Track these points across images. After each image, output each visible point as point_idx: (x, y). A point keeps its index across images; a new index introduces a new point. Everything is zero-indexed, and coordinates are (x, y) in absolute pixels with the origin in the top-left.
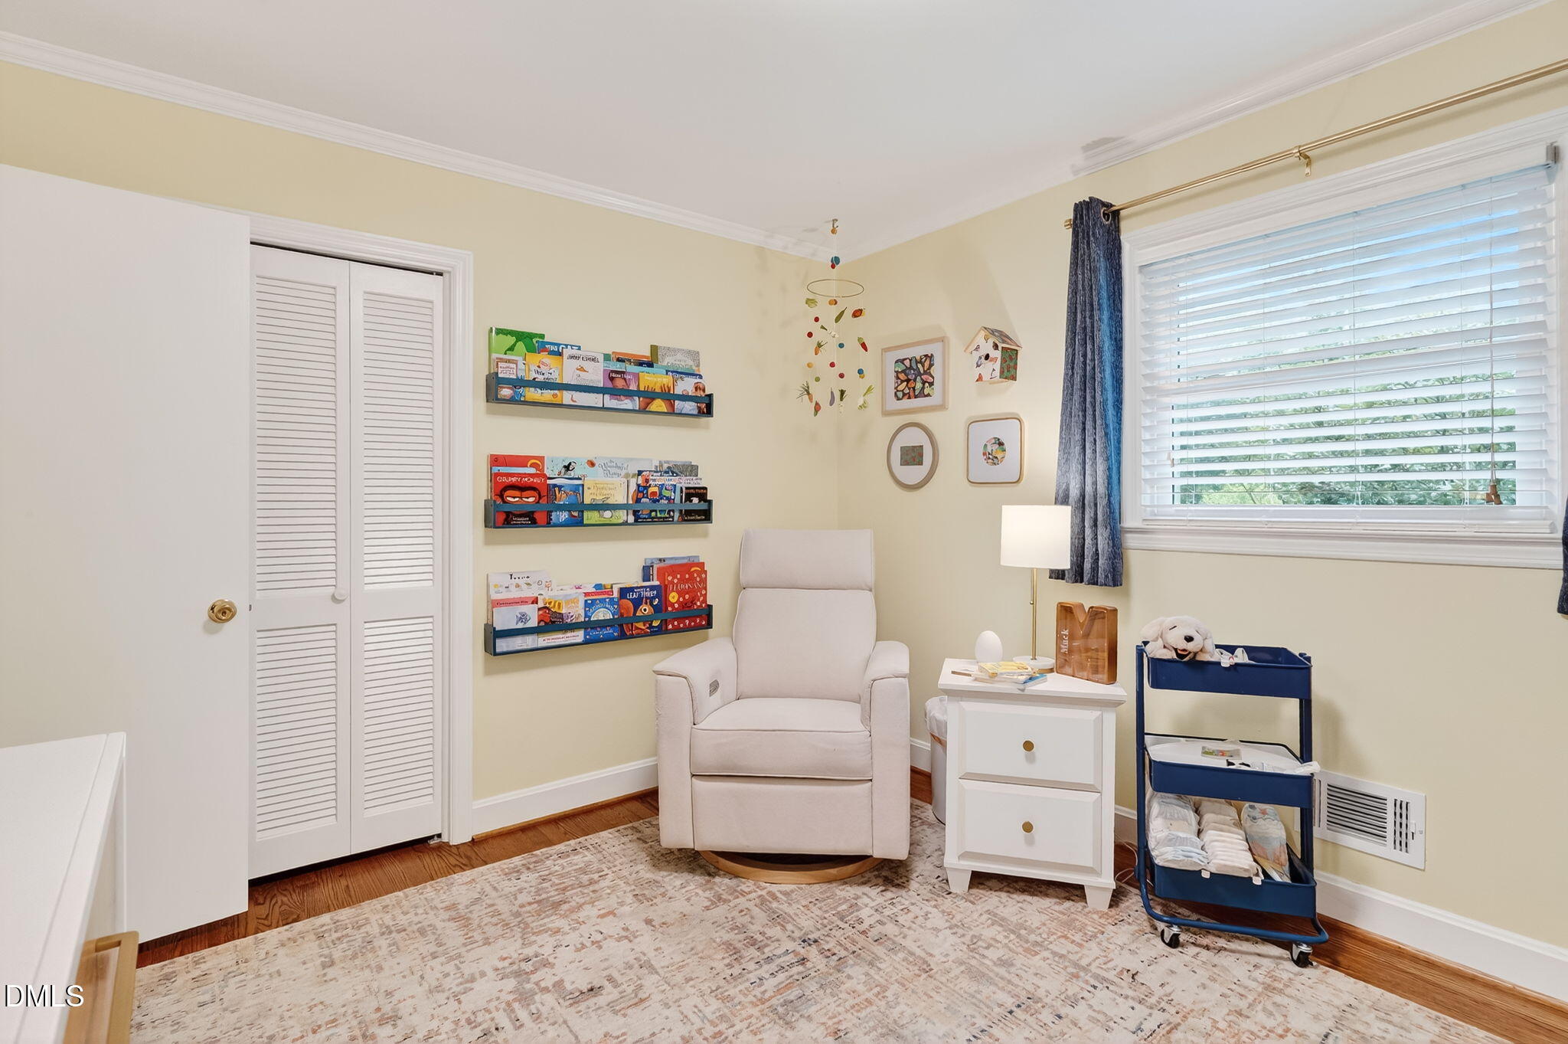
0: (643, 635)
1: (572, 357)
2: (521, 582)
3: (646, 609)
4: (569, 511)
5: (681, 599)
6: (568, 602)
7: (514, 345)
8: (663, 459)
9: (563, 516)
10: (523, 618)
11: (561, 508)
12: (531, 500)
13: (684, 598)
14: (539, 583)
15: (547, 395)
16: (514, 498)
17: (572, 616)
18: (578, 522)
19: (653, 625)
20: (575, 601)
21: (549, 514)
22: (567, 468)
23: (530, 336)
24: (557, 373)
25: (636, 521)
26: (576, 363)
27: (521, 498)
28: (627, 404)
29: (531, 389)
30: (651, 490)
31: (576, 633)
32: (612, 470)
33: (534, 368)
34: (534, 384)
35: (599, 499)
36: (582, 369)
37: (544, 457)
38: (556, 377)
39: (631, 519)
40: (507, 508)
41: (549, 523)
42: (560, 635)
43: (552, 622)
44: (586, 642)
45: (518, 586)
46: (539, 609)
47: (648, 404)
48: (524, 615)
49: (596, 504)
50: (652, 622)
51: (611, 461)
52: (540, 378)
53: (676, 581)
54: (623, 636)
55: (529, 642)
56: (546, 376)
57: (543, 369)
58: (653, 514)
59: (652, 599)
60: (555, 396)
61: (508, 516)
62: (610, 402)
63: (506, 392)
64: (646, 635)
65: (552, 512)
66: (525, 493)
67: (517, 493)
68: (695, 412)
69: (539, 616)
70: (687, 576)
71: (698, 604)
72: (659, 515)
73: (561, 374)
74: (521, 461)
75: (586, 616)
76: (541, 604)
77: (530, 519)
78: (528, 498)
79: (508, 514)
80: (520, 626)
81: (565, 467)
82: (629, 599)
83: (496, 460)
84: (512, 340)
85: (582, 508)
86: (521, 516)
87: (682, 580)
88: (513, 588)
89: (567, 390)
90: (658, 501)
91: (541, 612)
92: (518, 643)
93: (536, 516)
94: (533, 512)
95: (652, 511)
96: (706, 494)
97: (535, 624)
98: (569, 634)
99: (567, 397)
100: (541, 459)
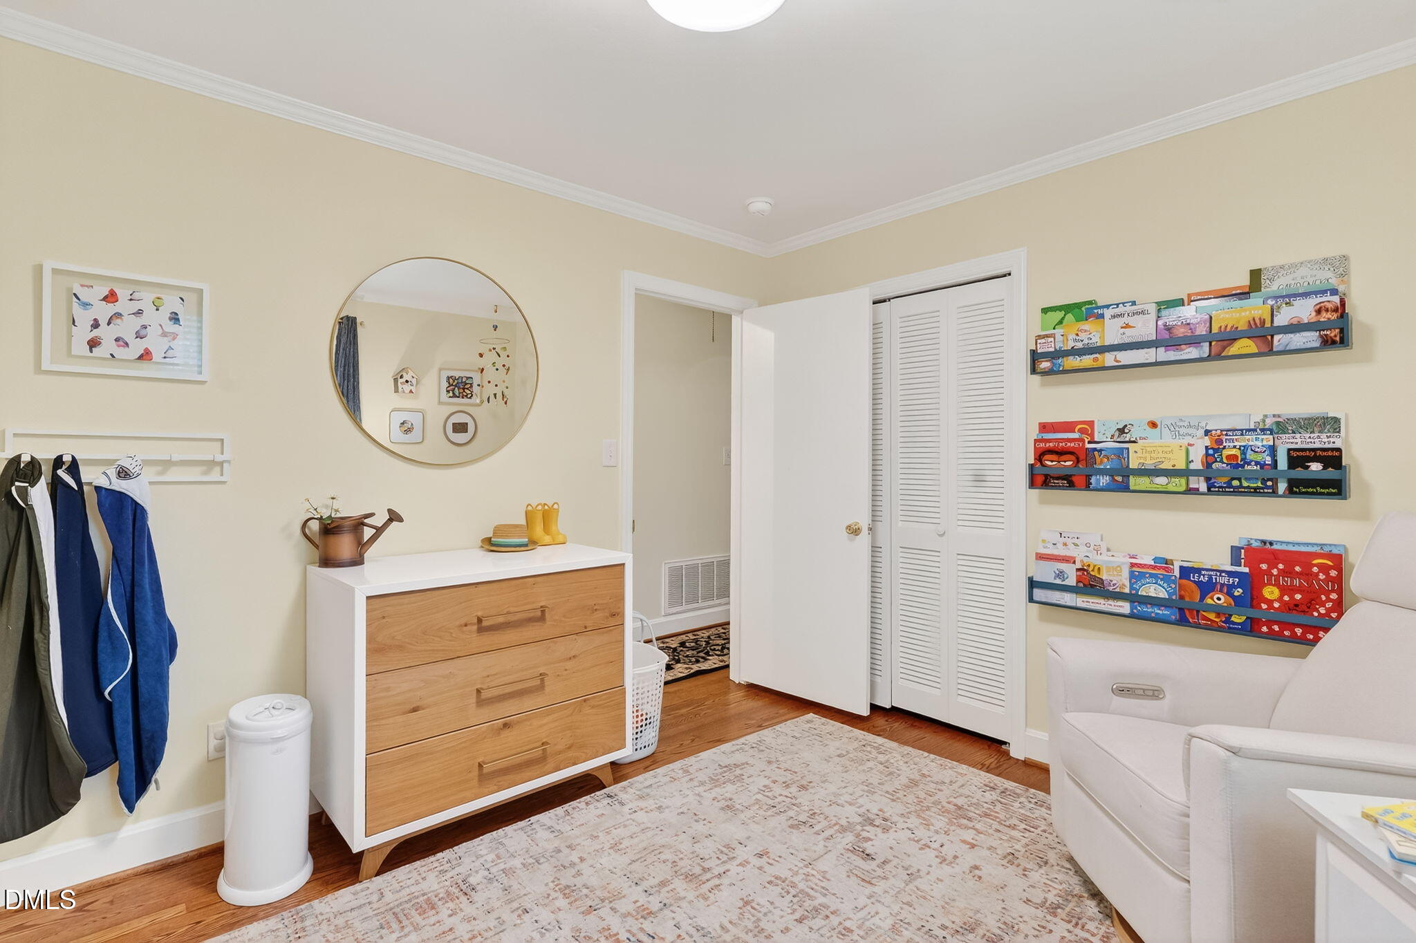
0: (1211, 627)
1: (1114, 317)
2: (1069, 541)
3: (1219, 599)
4: (1112, 476)
5: (1286, 598)
6: (1108, 569)
7: (1063, 318)
8: (1270, 412)
9: (1104, 480)
10: (1061, 574)
11: (1103, 472)
12: (1068, 463)
13: (1292, 597)
14: (1088, 545)
15: (1087, 361)
16: (1052, 461)
17: (1114, 585)
18: (1125, 488)
19: (1233, 619)
20: (1118, 568)
21: (1088, 477)
22: (1122, 431)
23: (1078, 306)
24: (1098, 335)
25: (1209, 489)
26: (1120, 322)
27: (1059, 462)
28: (1191, 352)
29: (1070, 357)
30: (1226, 453)
31: (1120, 603)
32: (1183, 431)
33: (1072, 337)
34: (1074, 352)
35: (1149, 463)
36: (1127, 326)
37: (1093, 421)
38: (1096, 340)
39: (1203, 487)
40: (1045, 471)
41: (1087, 486)
42: (1102, 601)
43: (1090, 583)
44: (1132, 616)
45: (1065, 544)
46: (1078, 570)
47: (1224, 348)
48: (1061, 572)
49: (1145, 469)
50: (1231, 615)
51: (1181, 420)
52: (1080, 345)
53: (1275, 572)
54: (1182, 621)
55: (1068, 599)
56: (1086, 341)
57: (1083, 336)
58: (1236, 483)
59: (1231, 587)
60: (1096, 360)
61: (1046, 479)
62: (1162, 354)
63: (1045, 365)
64: (1220, 629)
65: (1091, 476)
66: (1063, 457)
67: (1054, 457)
68: (1317, 344)
69: (1077, 576)
70: (1298, 569)
71: (1322, 611)
72: (1245, 484)
73: (1102, 338)
74: (1068, 427)
75: (1131, 588)
76: (1079, 566)
77: (1069, 482)
78: (1065, 462)
79: (1046, 476)
80: (1058, 581)
81: (1118, 429)
82: (1194, 582)
83: (1044, 427)
84: (1060, 314)
85: (1127, 473)
86: (1058, 478)
87: (1288, 573)
88: (1060, 546)
89: (1108, 352)
90: (1243, 466)
91: (1078, 573)
92: (1056, 597)
93: (1074, 479)
94: (1071, 476)
95: (1233, 479)
96: (1340, 457)
97: (1074, 584)
98: (1111, 602)
99: (1109, 359)
100: (1091, 424)
